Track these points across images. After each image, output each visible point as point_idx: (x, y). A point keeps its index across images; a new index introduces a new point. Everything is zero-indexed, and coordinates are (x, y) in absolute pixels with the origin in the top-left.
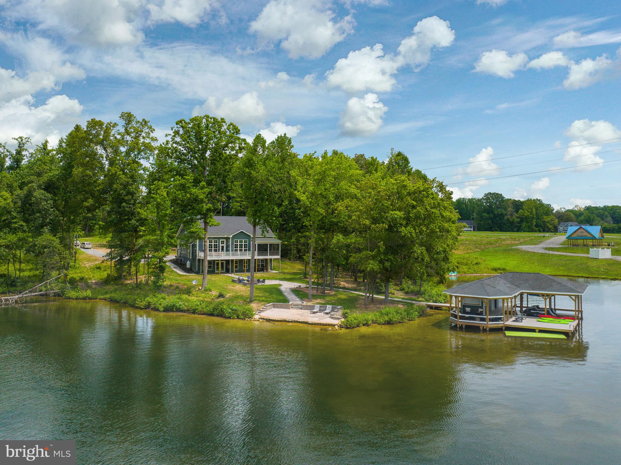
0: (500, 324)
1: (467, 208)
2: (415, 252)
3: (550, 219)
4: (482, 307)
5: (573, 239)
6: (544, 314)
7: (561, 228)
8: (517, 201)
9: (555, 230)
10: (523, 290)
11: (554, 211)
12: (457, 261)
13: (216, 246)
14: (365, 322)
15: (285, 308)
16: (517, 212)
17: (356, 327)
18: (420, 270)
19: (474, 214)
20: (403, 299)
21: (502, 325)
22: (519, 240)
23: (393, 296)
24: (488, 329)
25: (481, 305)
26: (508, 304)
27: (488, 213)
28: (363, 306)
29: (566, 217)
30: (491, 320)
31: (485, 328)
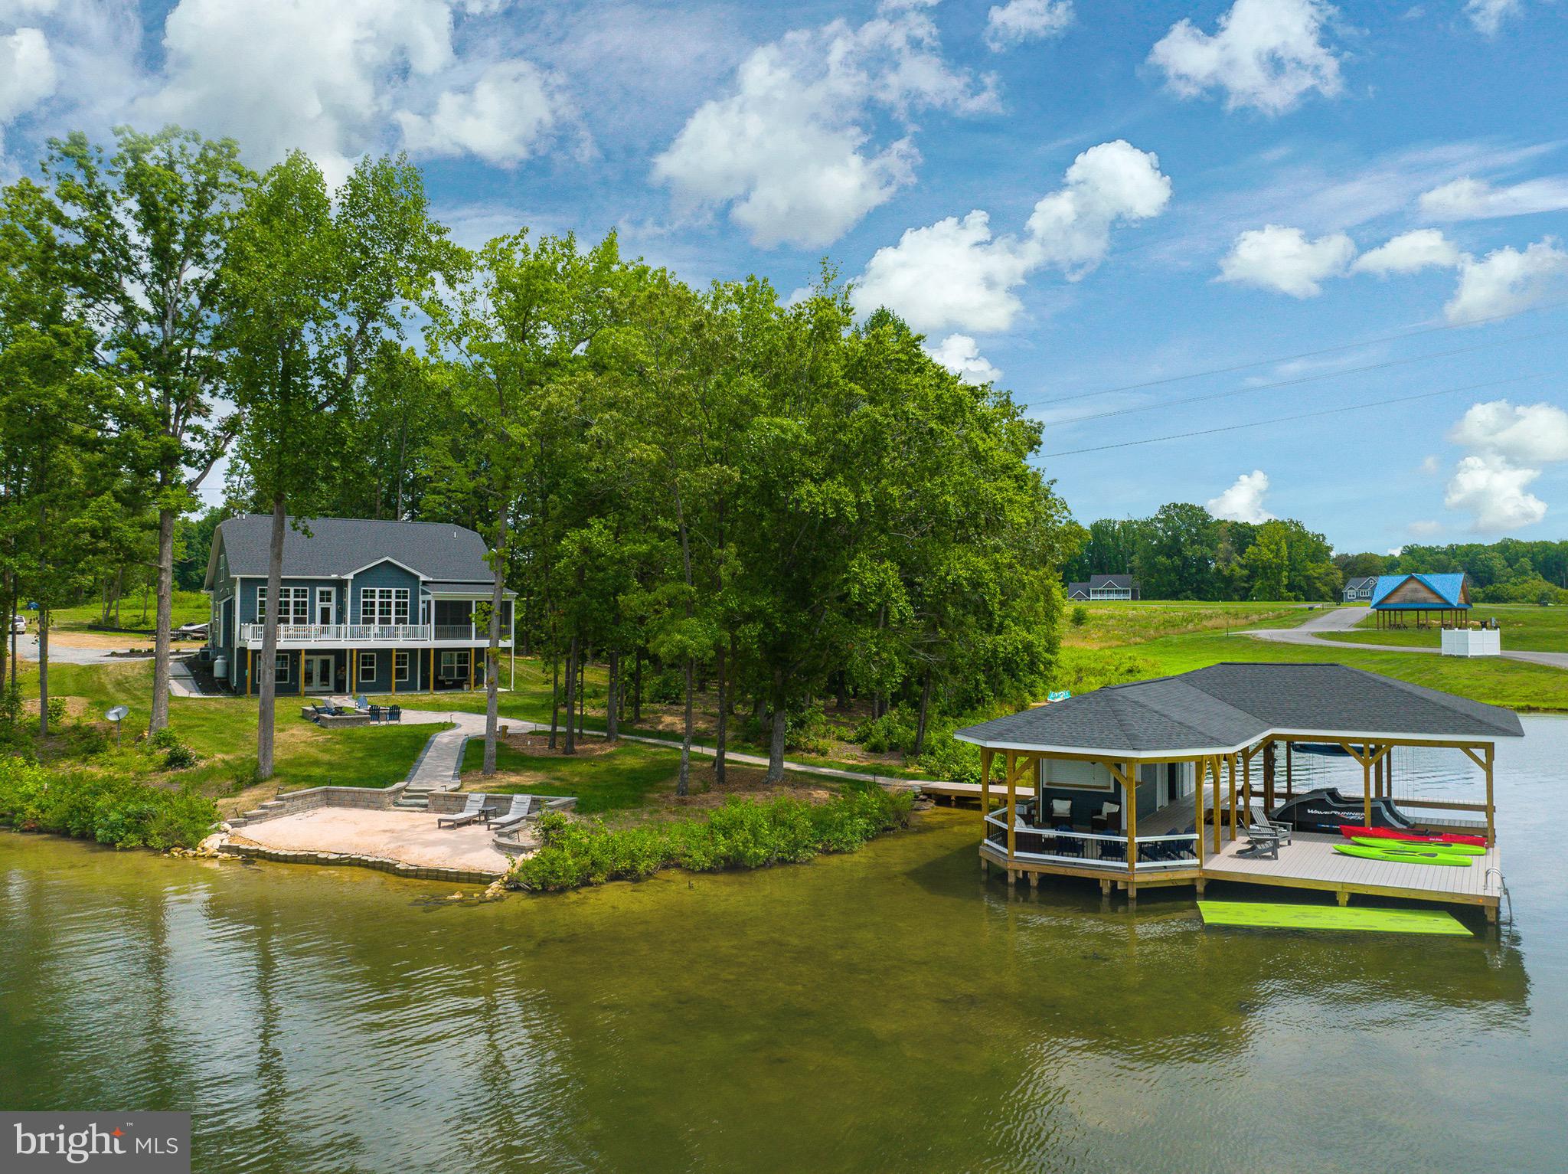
0: (1183, 869)
1: (1118, 545)
2: (855, 579)
3: (1322, 571)
4: (1115, 799)
5: (1390, 610)
6: (1361, 823)
7: (1351, 592)
8: (1241, 526)
9: (1338, 596)
10: (1278, 725)
11: (1333, 554)
12: (1077, 665)
13: (300, 608)
14: (626, 864)
15: (368, 807)
16: (1241, 551)
17: (575, 889)
18: (877, 654)
19: (1132, 558)
20: (851, 769)
21: (1194, 874)
22: (1247, 617)
23: (822, 759)
24: (1132, 893)
25: (1112, 790)
26: (1216, 783)
27: (1169, 557)
28: (674, 797)
29: (1362, 566)
30: (1150, 852)
31: (1120, 886)
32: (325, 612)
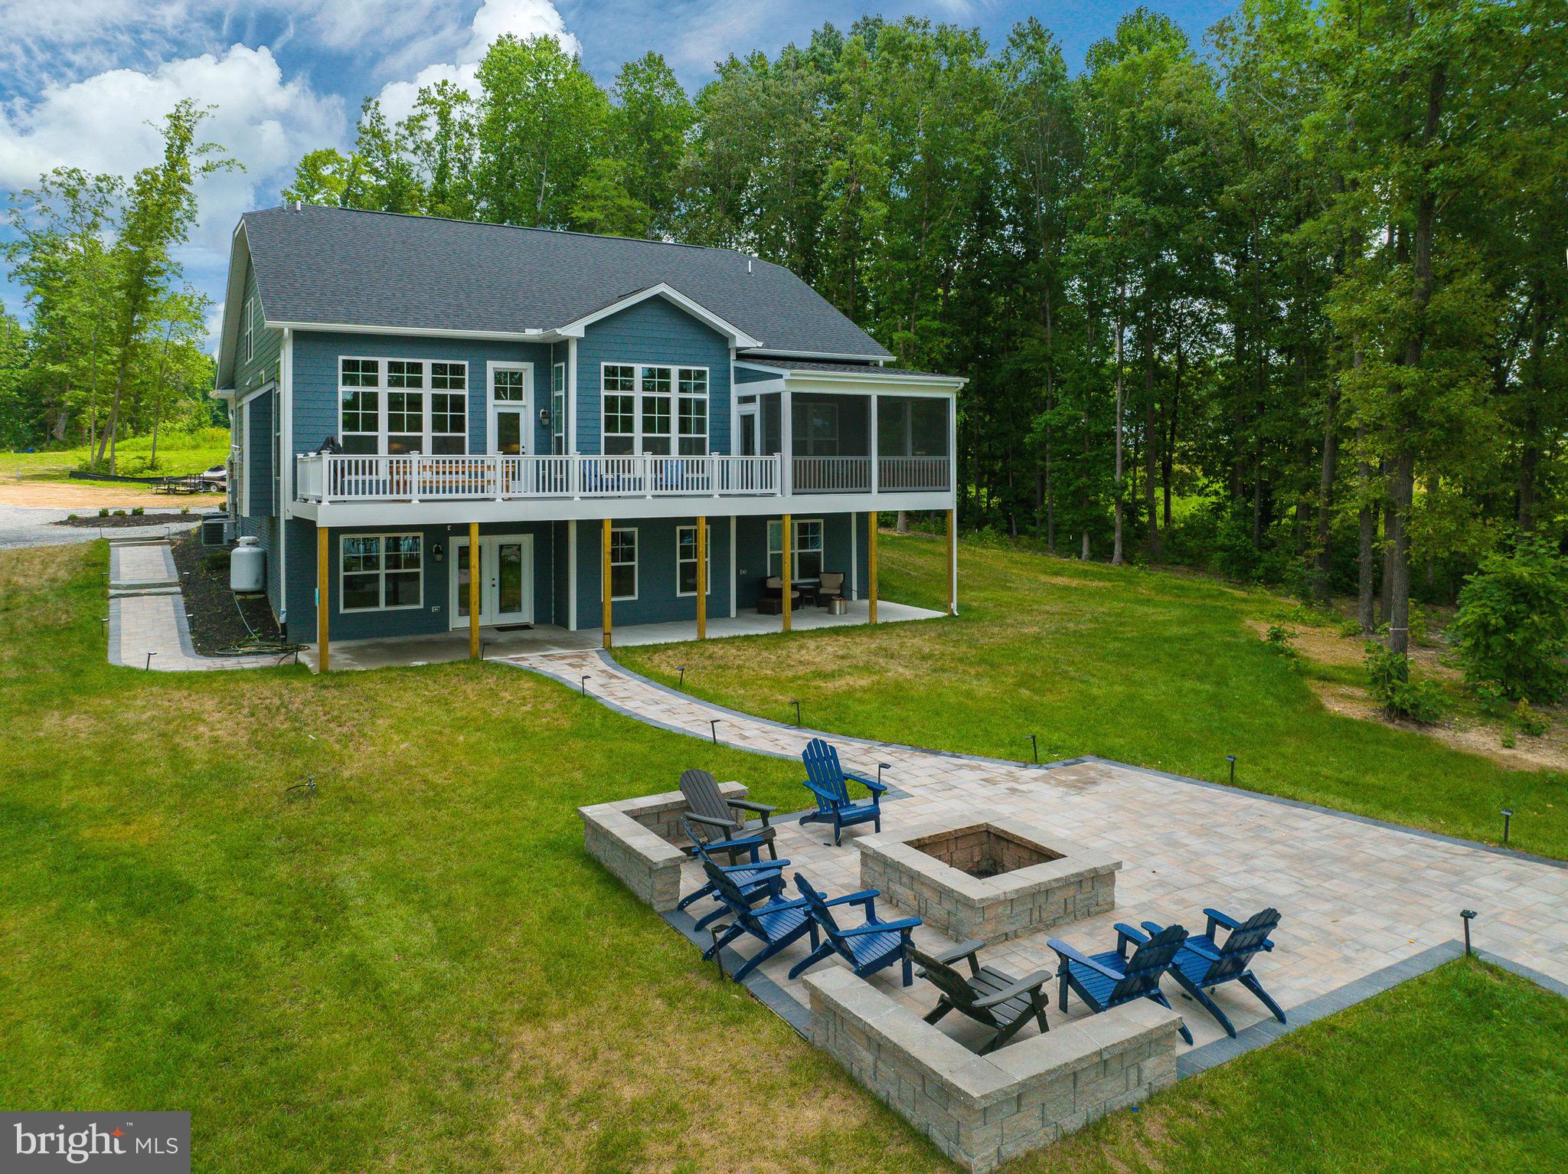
13: (449, 413)
32: (509, 426)
